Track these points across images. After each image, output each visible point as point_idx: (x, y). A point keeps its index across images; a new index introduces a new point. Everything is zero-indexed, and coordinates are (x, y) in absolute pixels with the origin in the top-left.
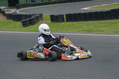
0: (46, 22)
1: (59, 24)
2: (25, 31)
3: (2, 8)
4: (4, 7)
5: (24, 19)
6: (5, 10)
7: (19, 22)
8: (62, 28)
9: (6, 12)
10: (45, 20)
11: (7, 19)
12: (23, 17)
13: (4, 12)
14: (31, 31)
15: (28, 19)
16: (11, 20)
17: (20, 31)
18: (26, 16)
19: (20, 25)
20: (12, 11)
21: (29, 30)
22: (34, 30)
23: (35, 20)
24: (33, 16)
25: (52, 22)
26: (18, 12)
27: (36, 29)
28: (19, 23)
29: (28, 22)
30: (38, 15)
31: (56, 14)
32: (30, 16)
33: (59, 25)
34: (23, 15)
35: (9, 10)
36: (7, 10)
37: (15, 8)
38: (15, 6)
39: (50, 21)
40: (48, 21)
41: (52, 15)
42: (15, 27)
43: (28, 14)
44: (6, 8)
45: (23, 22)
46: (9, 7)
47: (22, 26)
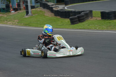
0: (96, 19)
1: (111, 21)
2: (73, 29)
3: (50, 5)
4: (52, 4)
5: (72, 16)
6: (53, 6)
7: (67, 19)
8: (114, 26)
9: (54, 9)
10: (95, 17)
11: (55, 16)
12: (71, 14)
13: (52, 8)
14: (80, 28)
15: (76, 16)
16: (59, 17)
17: (68, 29)
18: (75, 13)
19: (68, 22)
20: (60, 7)
21: (78, 27)
22: (82, 27)
23: (84, 17)
24: (83, 12)
25: (103, 20)
26: (66, 8)
27: (85, 27)
28: (67, 21)
29: (77, 19)
30: (87, 12)
31: (107, 10)
32: (79, 13)
33: (110, 23)
34: (71, 12)
35: (57, 6)
36: (55, 6)
37: (63, 4)
38: (63, 2)
39: (100, 18)
40: (98, 18)
41: (103, 12)
42: (63, 25)
43: (77, 10)
44: (54, 4)
45: (71, 20)
46: (56, 4)
47: (70, 23)
